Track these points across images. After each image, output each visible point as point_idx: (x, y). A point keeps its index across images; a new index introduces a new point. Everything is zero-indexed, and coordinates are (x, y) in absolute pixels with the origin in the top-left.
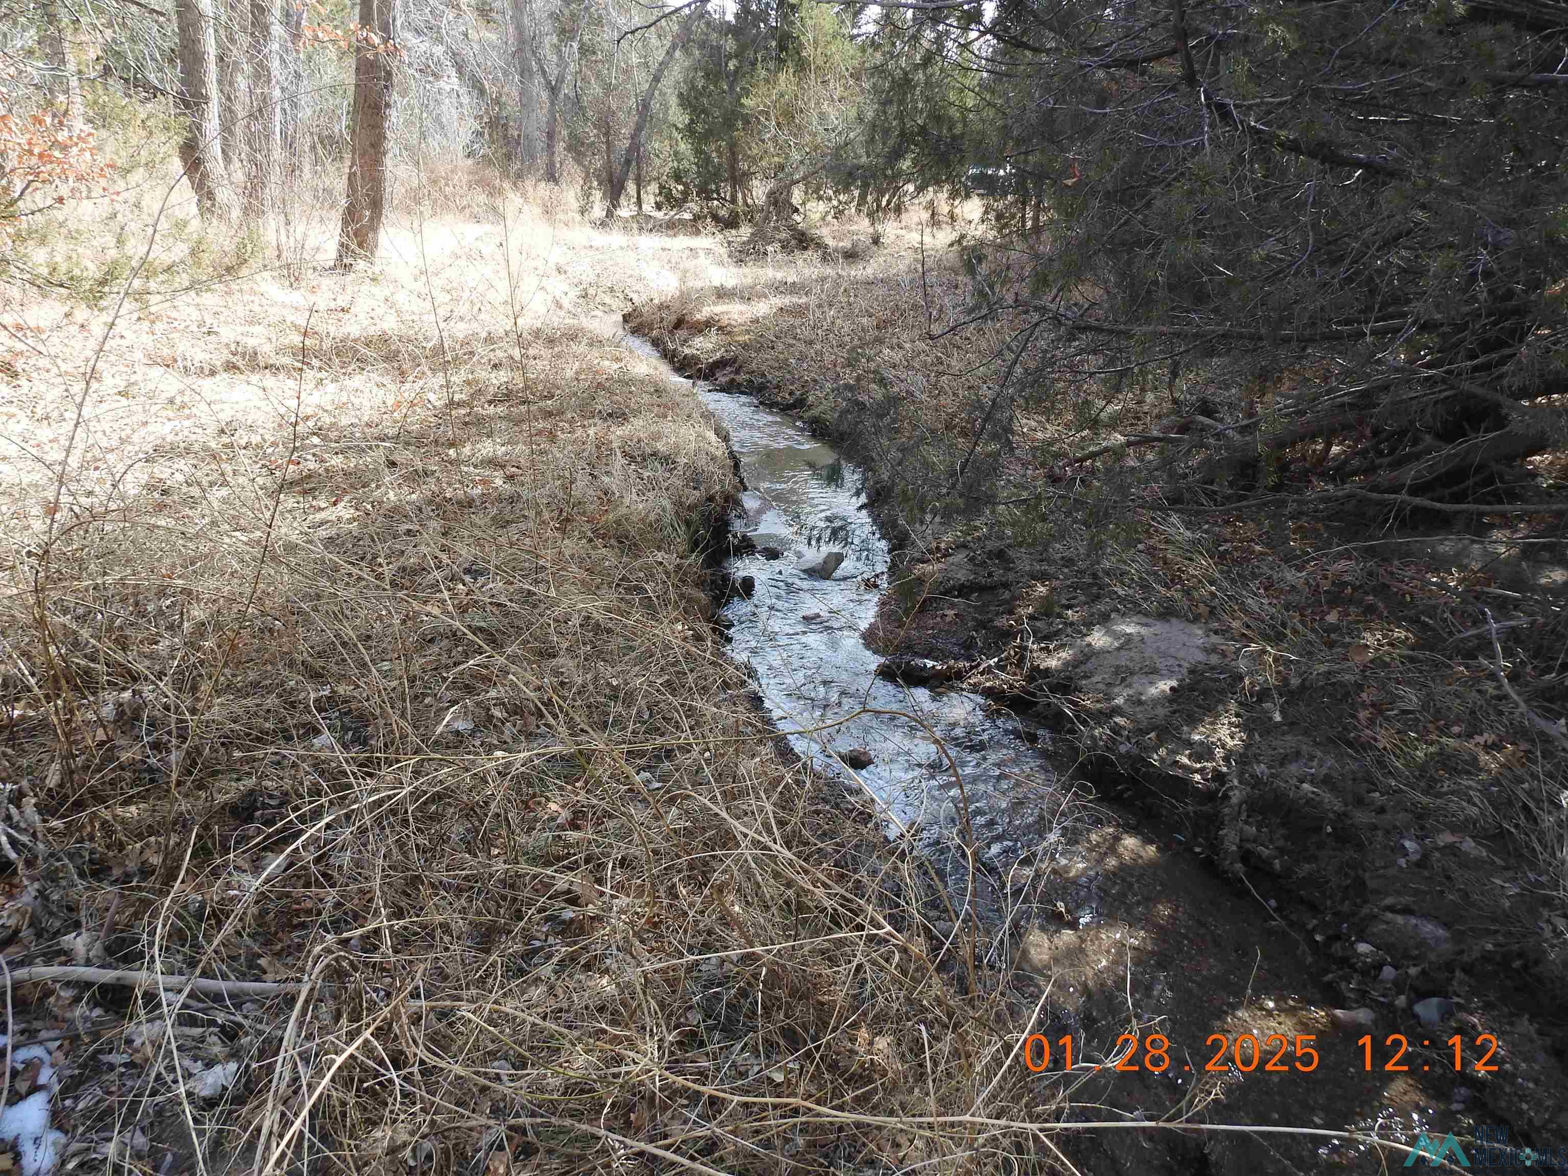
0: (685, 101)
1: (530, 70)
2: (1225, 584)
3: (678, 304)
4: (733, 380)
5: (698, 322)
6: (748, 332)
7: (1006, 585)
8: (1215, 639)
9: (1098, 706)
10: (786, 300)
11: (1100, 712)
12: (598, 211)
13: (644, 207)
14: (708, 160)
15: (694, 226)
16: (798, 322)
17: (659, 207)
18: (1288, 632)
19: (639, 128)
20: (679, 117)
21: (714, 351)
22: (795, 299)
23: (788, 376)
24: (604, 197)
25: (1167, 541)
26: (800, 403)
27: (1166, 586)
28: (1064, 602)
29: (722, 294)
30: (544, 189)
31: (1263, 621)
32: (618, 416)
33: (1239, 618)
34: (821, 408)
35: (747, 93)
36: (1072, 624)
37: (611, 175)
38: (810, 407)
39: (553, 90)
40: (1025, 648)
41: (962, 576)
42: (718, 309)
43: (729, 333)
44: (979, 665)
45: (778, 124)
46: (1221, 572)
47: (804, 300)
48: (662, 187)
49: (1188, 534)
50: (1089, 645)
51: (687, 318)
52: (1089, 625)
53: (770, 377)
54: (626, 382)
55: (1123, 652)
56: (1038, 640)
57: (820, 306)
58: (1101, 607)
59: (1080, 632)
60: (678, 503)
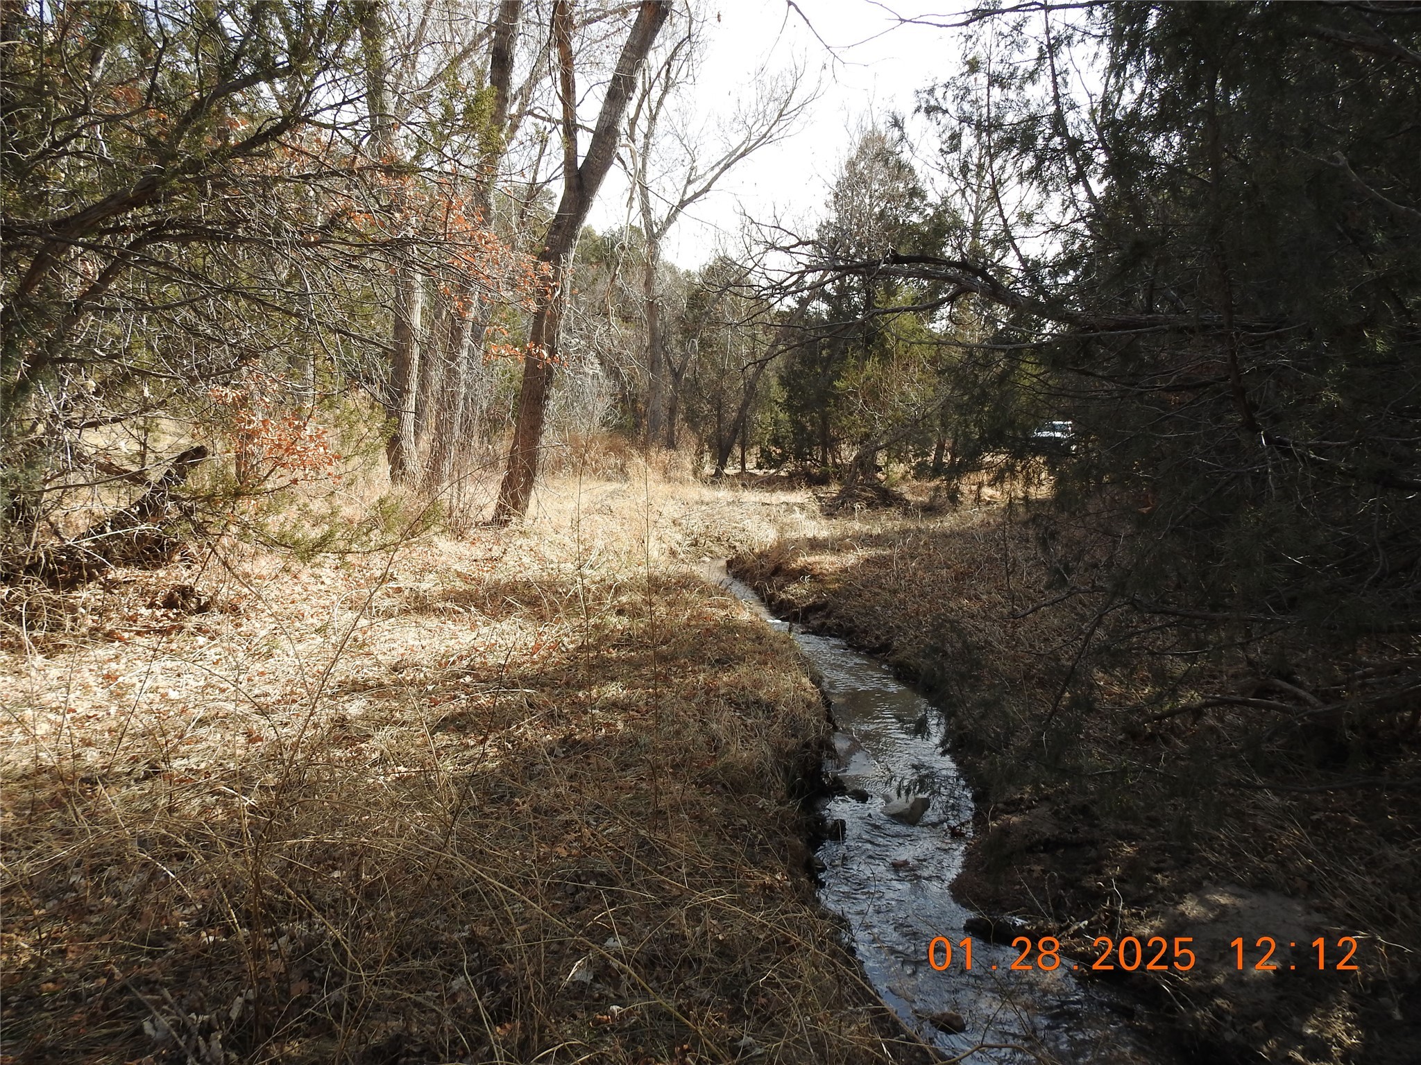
0: (784, 382)
1: (659, 361)
2: (1322, 857)
3: (775, 554)
4: (824, 624)
5: (793, 570)
6: (838, 581)
7: (1093, 843)
8: (1317, 918)
9: (1198, 984)
10: (871, 552)
11: (1200, 990)
12: (709, 470)
13: (747, 466)
14: (804, 428)
15: (790, 483)
16: (882, 572)
17: (759, 466)
18: (1398, 916)
19: (745, 405)
20: (778, 393)
21: (807, 597)
22: (880, 552)
23: (874, 622)
24: (713, 458)
25: (1256, 807)
26: (886, 647)
27: (1259, 855)
28: (1153, 864)
29: (815, 545)
30: (665, 456)
31: (1368, 902)
32: (725, 662)
33: (1341, 896)
34: (905, 653)
35: (838, 377)
36: (1162, 889)
37: (720, 441)
38: (895, 652)
39: (677, 375)
40: (1116, 913)
41: (1048, 830)
42: (811, 559)
43: (821, 581)
44: (1069, 926)
45: (865, 402)
46: (1316, 844)
47: (888, 552)
48: (763, 451)
49: (1277, 800)
50: (1183, 914)
51: (784, 567)
52: (1181, 893)
53: (857, 622)
54: (731, 628)
55: (1219, 925)
56: (1128, 905)
57: (902, 558)
58: (1192, 873)
59: (1172, 899)
60: (778, 751)
